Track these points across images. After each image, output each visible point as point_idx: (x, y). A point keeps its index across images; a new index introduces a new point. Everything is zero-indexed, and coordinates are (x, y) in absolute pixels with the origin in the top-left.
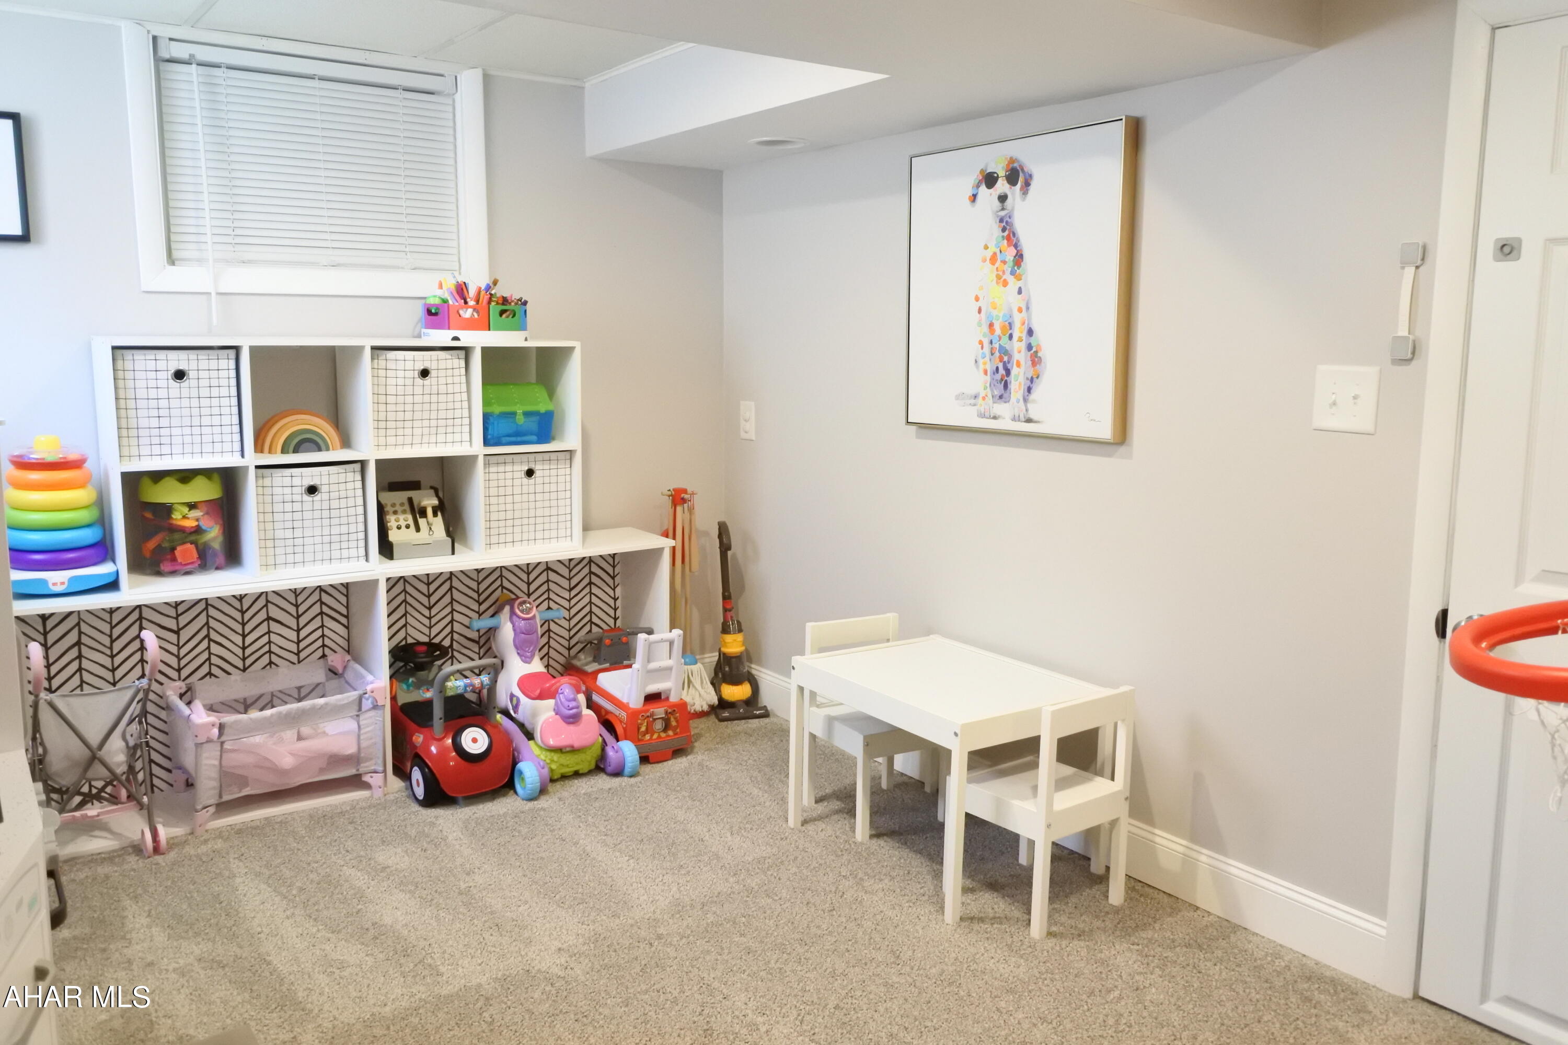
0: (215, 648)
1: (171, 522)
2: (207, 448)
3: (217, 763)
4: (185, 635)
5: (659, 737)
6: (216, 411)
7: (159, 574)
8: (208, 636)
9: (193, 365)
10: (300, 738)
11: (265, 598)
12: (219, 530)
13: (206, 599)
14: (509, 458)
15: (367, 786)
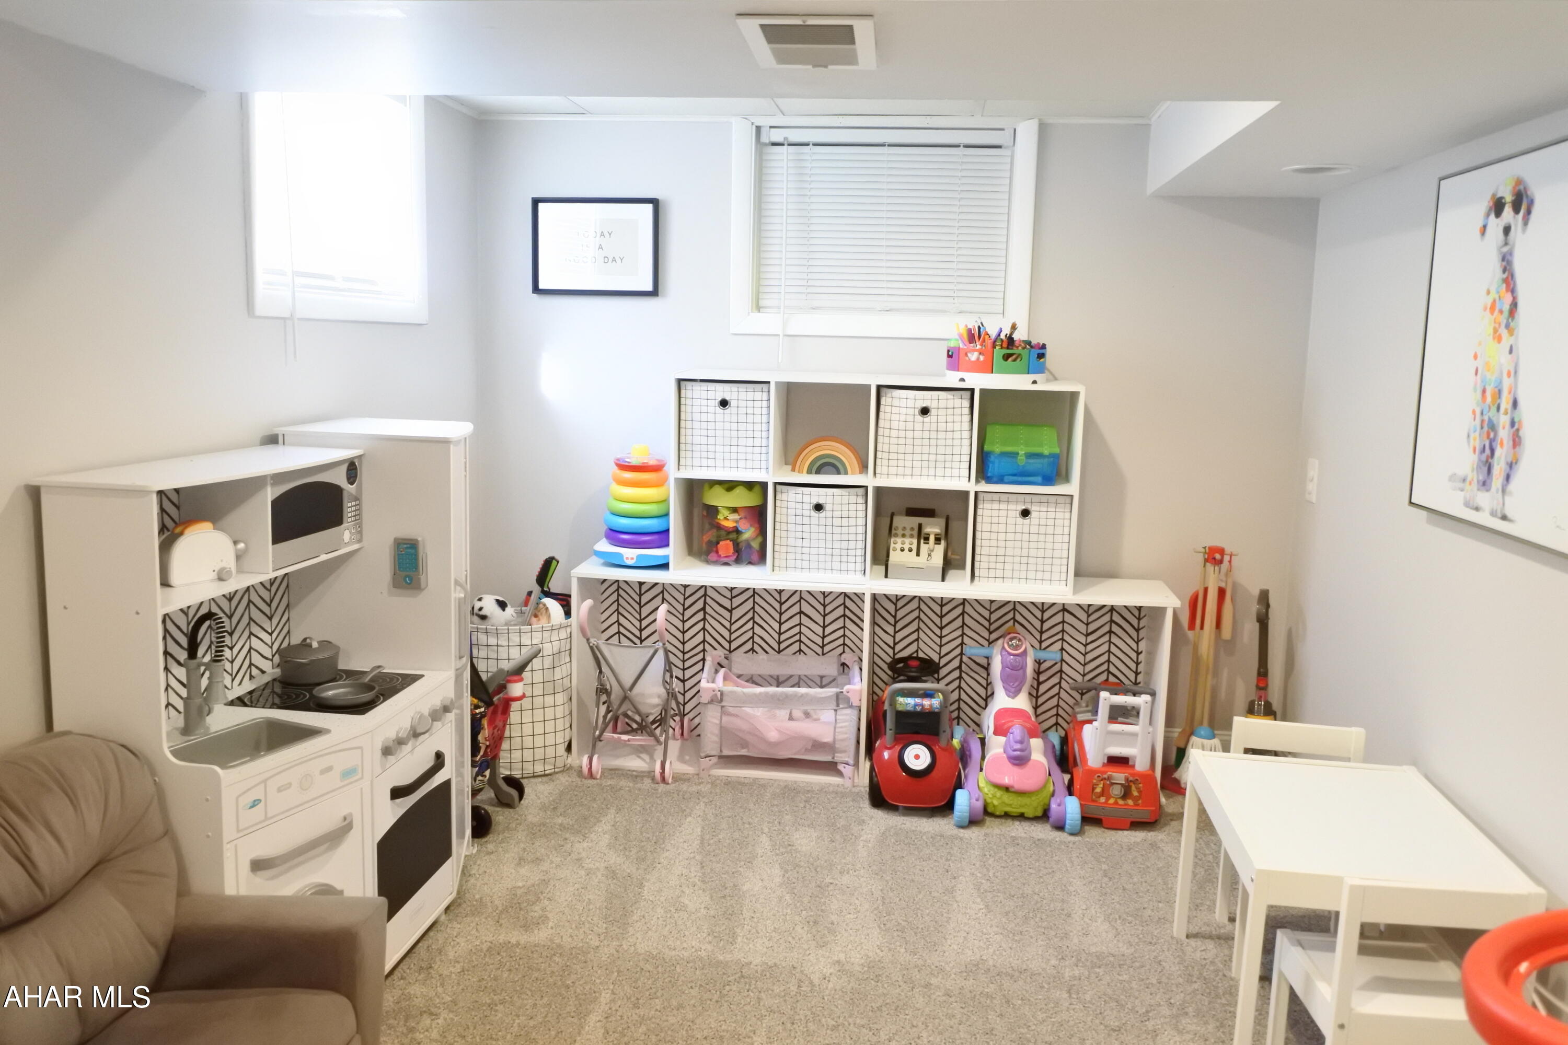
0: (757, 629)
1: (717, 521)
2: (742, 464)
3: (718, 722)
4: (737, 614)
5: (1116, 803)
6: (750, 434)
7: (708, 562)
8: (753, 618)
9: (734, 396)
10: (791, 718)
11: (800, 596)
12: (754, 531)
13: (754, 589)
14: (1004, 497)
15: (840, 774)
